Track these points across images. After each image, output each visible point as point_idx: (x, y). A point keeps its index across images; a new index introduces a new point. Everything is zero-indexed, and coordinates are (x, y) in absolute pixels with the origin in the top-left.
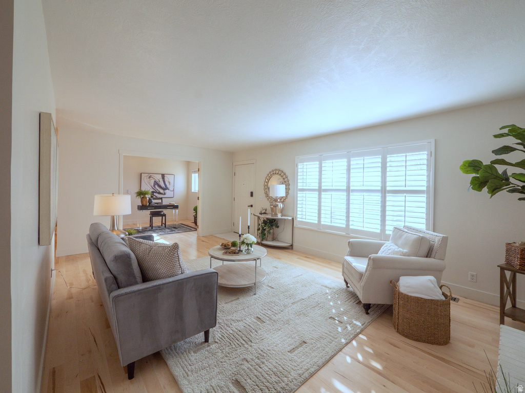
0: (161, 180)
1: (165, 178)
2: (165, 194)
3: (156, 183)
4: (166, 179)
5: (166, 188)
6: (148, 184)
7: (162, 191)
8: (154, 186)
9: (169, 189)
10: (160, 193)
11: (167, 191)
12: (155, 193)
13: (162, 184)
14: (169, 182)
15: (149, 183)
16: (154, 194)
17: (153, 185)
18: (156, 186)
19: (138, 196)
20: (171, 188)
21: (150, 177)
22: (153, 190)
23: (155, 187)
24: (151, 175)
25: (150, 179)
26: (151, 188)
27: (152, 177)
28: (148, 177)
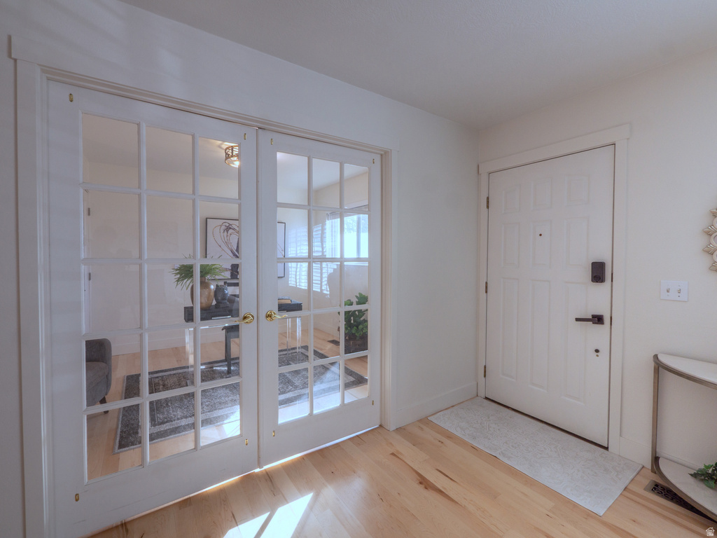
6: (224, 246)
15: (226, 243)
17: (235, 247)
21: (228, 228)
24: (231, 222)
25: (229, 234)
26: (231, 255)
27: (234, 229)
28: (223, 227)
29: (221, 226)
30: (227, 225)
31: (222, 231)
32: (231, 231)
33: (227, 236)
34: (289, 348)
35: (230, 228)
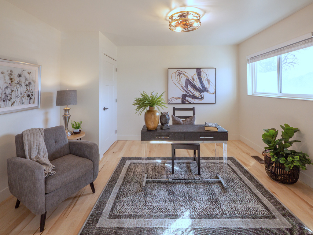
0: (196, 77)
1: (202, 73)
2: (202, 98)
3: (189, 82)
4: (203, 75)
5: (203, 90)
6: (178, 85)
7: (197, 94)
8: (186, 86)
9: (207, 91)
10: (194, 97)
11: (205, 94)
12: (188, 96)
13: (198, 84)
14: (208, 80)
15: (179, 83)
16: (187, 98)
17: (184, 85)
18: (189, 86)
19: (139, 108)
20: (211, 90)
21: (180, 74)
22: (185, 93)
23: (187, 88)
24: (181, 70)
25: (180, 77)
26: (182, 89)
27: (183, 74)
28: (177, 73)
29: (176, 73)
30: (179, 72)
31: (176, 76)
32: (181, 75)
33: (179, 78)
34: (217, 157)
35: (181, 74)
